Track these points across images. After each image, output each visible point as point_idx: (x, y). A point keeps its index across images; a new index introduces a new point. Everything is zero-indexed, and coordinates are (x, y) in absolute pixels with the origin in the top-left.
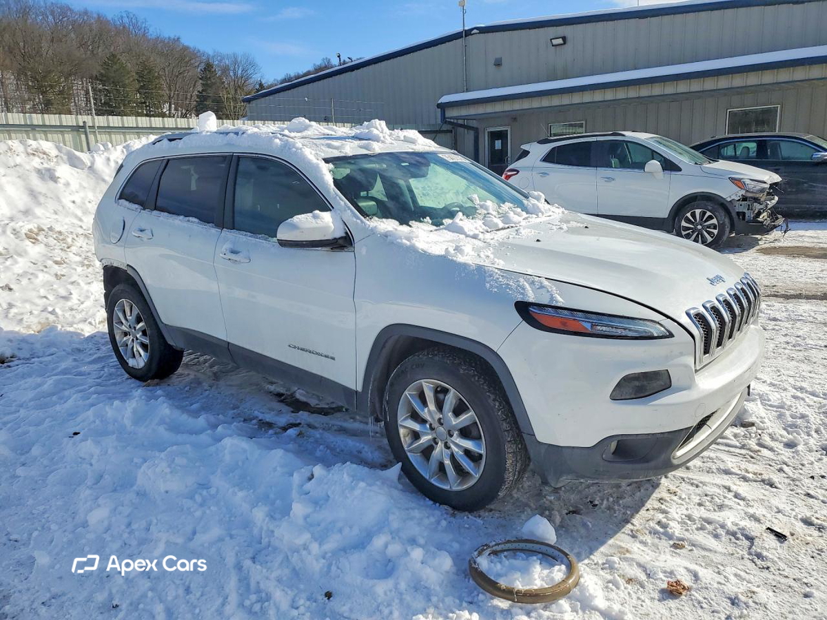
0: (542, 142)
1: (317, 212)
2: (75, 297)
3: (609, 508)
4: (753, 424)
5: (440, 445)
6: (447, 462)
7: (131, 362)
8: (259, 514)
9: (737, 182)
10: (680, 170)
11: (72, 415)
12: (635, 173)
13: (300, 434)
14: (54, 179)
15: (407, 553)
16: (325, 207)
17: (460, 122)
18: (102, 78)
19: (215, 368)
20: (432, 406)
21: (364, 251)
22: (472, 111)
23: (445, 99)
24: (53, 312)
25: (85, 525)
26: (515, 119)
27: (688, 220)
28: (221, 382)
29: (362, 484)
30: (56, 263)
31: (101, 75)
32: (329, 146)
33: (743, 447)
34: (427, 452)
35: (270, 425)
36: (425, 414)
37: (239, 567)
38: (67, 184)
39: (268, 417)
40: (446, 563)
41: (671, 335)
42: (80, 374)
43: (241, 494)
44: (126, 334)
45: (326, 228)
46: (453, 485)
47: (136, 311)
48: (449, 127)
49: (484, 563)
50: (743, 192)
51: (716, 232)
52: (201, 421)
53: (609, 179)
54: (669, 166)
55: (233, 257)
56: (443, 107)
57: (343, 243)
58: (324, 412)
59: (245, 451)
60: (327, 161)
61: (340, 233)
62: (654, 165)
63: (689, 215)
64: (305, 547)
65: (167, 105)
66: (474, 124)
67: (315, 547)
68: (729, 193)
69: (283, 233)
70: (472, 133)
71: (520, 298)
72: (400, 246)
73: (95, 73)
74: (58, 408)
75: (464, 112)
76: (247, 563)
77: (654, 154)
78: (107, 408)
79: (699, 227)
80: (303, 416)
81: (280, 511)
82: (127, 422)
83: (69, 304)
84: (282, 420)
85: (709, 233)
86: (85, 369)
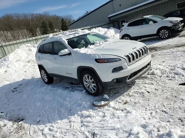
0: (127, 22)
1: (65, 49)
2: (37, 71)
3: (121, 92)
4: (155, 74)
5: (90, 86)
6: (92, 88)
7: (45, 81)
8: (62, 101)
9: (171, 22)
10: (157, 22)
11: (36, 91)
12: (147, 25)
13: (72, 88)
14: (31, 50)
15: (82, 103)
16: (66, 48)
17: (114, 20)
18: (42, 27)
19: (60, 80)
20: (88, 79)
21: (73, 55)
22: (116, 17)
23: (109, 16)
24: (33, 75)
25: (37, 106)
26: (126, 17)
27: (161, 33)
28: (61, 82)
29: (78, 94)
30: (33, 66)
31: (42, 26)
32: (68, 37)
33: (151, 78)
34: (89, 87)
35: (67, 88)
36: (87, 81)
37: (58, 109)
38: (33, 51)
39: (67, 87)
40: (89, 103)
41: (121, 60)
42: (38, 84)
43: (59, 98)
44: (44, 76)
45: (67, 52)
46: (93, 92)
47: (44, 72)
48: (112, 22)
49: (95, 103)
50: (173, 24)
51: (168, 34)
52: (56, 88)
53: (142, 27)
54: (155, 22)
55: (55, 59)
56: (109, 18)
57: (70, 54)
58: (77, 84)
59: (61, 92)
60: (67, 40)
61: (69, 52)
62: (151, 22)
63: (161, 32)
64: (68, 104)
65: (56, 29)
66: (117, 20)
67: (69, 104)
68: (170, 25)
69: (60, 54)
70: (117, 22)
71: (96, 58)
72: (78, 53)
73: (41, 26)
74: (34, 90)
75: (114, 18)
76: (59, 108)
77: (151, 20)
78: (41, 89)
79: (164, 34)
80: (73, 85)
81: (65, 100)
82: (44, 90)
83: (36, 73)
84: (70, 87)
85: (166, 35)
86: (39, 83)
